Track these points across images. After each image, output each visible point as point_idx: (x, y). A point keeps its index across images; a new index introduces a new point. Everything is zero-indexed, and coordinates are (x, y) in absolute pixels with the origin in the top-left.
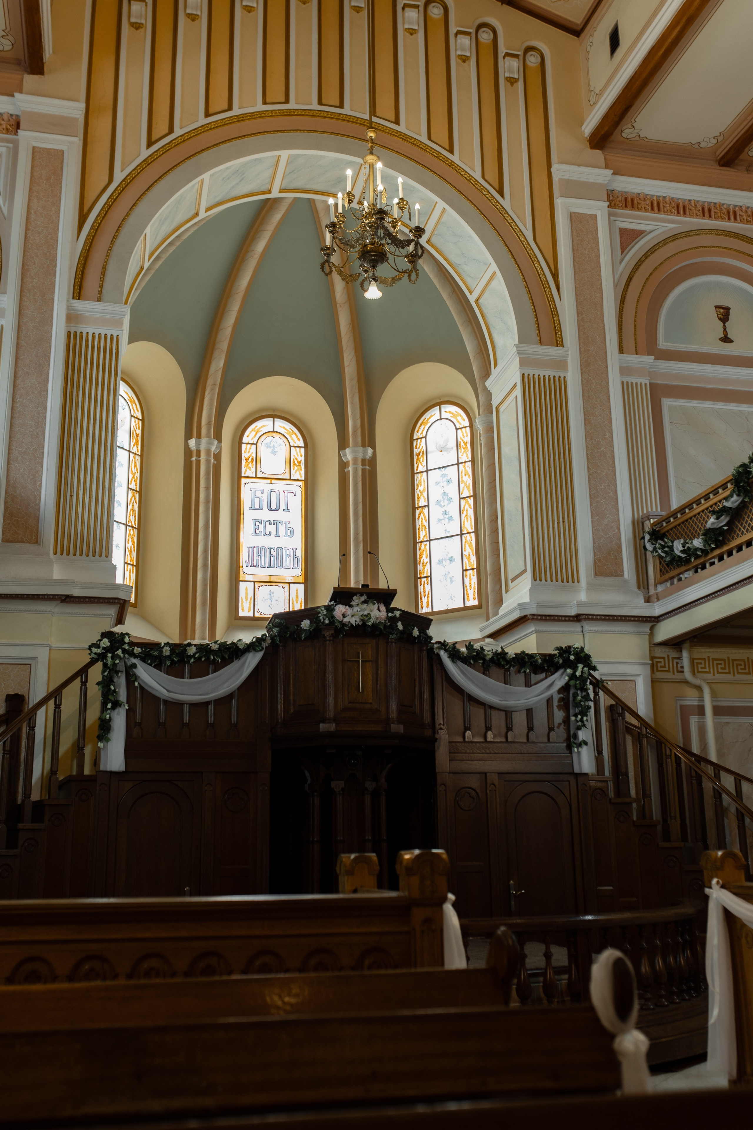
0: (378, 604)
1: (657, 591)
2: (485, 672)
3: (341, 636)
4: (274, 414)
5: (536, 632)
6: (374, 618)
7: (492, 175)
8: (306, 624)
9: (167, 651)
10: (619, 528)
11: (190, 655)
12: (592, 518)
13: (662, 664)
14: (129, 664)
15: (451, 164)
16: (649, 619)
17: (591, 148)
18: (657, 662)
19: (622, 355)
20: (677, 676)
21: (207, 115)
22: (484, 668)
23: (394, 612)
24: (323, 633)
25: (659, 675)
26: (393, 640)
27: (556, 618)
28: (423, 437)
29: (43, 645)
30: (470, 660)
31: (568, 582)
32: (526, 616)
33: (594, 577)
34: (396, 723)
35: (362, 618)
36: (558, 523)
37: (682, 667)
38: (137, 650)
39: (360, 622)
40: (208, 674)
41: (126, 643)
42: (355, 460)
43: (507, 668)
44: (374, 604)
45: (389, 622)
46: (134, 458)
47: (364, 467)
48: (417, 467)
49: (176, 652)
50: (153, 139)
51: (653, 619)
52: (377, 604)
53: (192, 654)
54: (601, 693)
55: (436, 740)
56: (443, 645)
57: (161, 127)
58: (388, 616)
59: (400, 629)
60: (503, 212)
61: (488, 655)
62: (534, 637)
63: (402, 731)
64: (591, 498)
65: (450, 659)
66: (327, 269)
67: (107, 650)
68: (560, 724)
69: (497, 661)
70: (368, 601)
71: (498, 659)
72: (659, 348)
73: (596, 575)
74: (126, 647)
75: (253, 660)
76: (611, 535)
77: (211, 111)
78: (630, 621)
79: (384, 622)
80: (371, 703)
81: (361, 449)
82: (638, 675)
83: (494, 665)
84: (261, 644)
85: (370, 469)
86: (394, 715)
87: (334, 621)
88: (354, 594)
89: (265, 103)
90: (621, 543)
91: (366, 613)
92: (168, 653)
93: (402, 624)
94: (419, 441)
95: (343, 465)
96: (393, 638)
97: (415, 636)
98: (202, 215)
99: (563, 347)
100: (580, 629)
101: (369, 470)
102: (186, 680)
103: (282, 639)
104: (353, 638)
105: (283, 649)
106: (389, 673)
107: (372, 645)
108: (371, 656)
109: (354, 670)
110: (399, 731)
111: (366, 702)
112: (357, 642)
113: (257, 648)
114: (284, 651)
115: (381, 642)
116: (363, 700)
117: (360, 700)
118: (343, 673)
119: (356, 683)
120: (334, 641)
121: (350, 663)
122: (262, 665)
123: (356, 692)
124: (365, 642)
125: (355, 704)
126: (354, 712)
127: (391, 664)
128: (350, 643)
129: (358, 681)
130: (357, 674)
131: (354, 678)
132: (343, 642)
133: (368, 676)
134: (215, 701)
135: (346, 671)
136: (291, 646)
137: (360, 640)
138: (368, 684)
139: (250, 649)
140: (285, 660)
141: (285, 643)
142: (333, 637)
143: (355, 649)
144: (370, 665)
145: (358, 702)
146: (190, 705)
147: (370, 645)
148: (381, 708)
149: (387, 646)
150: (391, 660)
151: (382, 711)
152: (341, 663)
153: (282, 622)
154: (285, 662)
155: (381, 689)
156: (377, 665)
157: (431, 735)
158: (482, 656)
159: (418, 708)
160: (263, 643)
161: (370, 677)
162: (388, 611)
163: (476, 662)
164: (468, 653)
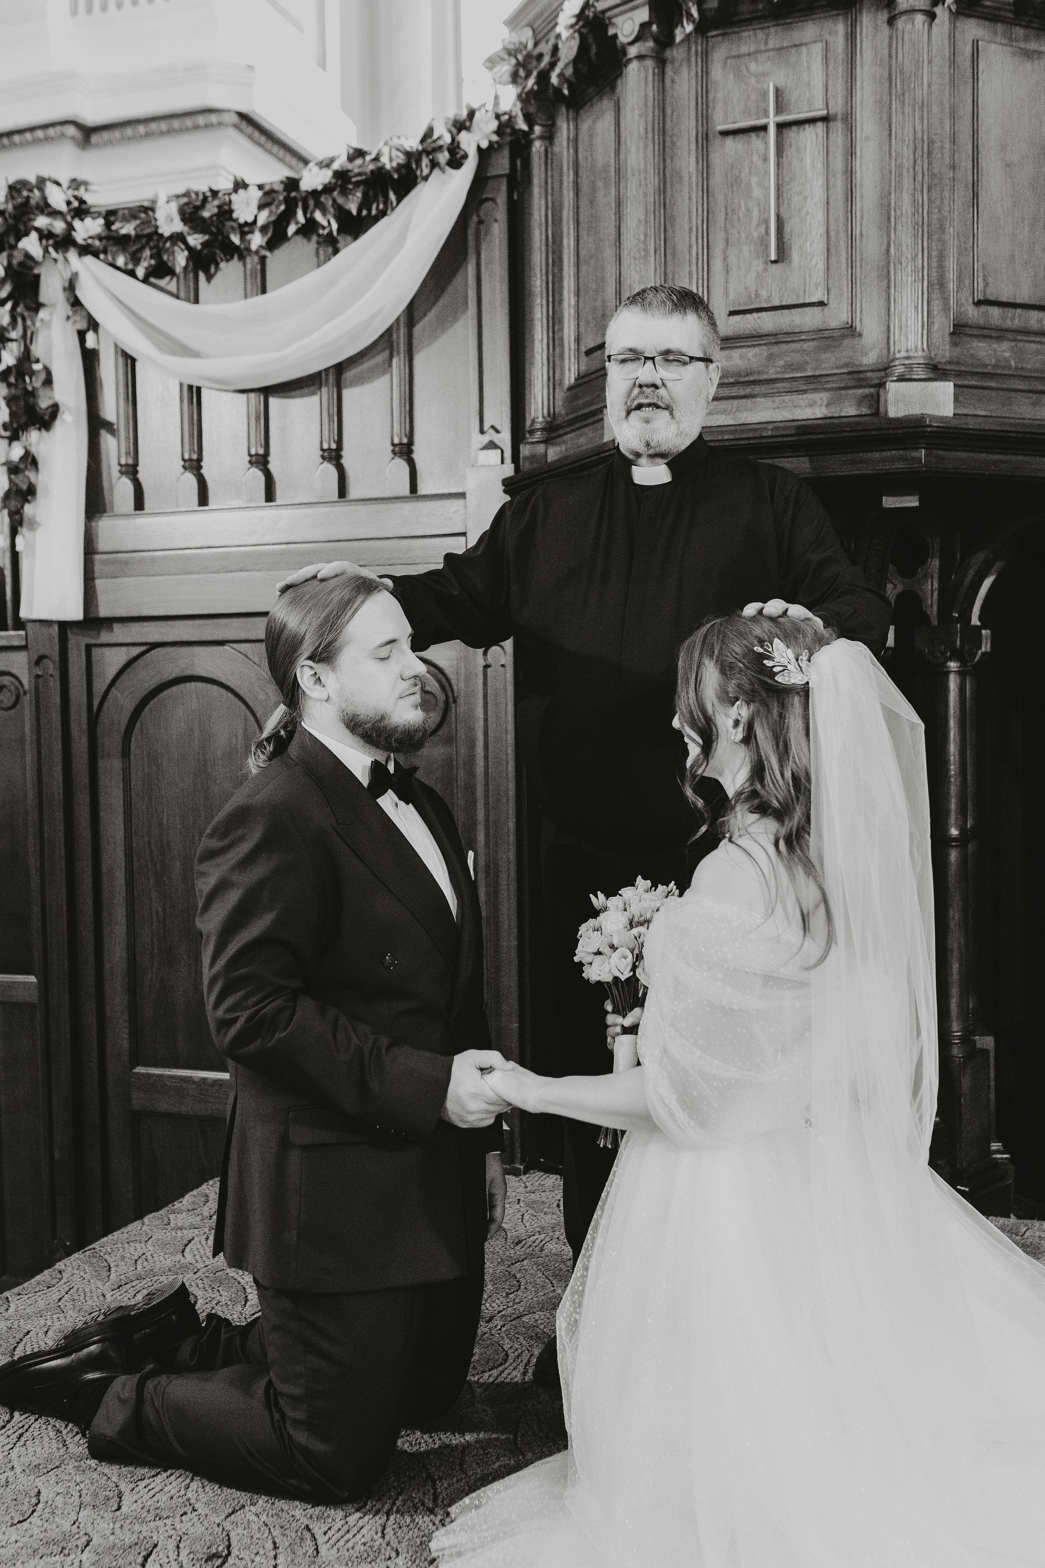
3: (689, 28)
8: (567, 15)
9: (169, 222)
11: (246, 224)
14: (67, 275)
24: (611, 32)
34: (920, 375)
38: (89, 229)
49: (198, 219)
53: (250, 219)
63: (948, 410)
74: (51, 226)
75: (436, 207)
80: (821, 304)
84: (455, 144)
86: (910, 346)
103: (532, 109)
104: (746, 34)
105: (543, 148)
106: (893, 163)
107: (827, 50)
108: (819, 103)
109: (747, 170)
110: (930, 411)
111: (801, 301)
112: (763, 48)
113: (443, 157)
114: (550, 156)
115: (861, 22)
116: (786, 295)
117: (773, 293)
118: (707, 191)
119: (753, 225)
120: (661, 62)
121: (729, 141)
122: (480, 222)
123: (755, 262)
124: (797, 42)
125: (755, 315)
126: (744, 350)
127: (903, 113)
128: (734, 57)
129: (766, 215)
130: (760, 184)
131: (750, 204)
132: (706, 56)
133: (808, 187)
134: (340, 369)
135: (717, 180)
136: (564, 129)
137: (776, 37)
138: (808, 224)
139: (422, 171)
140: (550, 191)
141: (550, 123)
142: (656, 40)
143: (752, 80)
144: (814, 137)
145: (765, 305)
146: (267, 392)
147: (818, 48)
148: (861, 321)
149: (891, 38)
150: (903, 94)
151: (865, 333)
152: (693, 147)
153: (523, 40)
154: (550, 198)
155: (861, 235)
156: (850, 129)
160: (463, 137)
161: (816, 189)
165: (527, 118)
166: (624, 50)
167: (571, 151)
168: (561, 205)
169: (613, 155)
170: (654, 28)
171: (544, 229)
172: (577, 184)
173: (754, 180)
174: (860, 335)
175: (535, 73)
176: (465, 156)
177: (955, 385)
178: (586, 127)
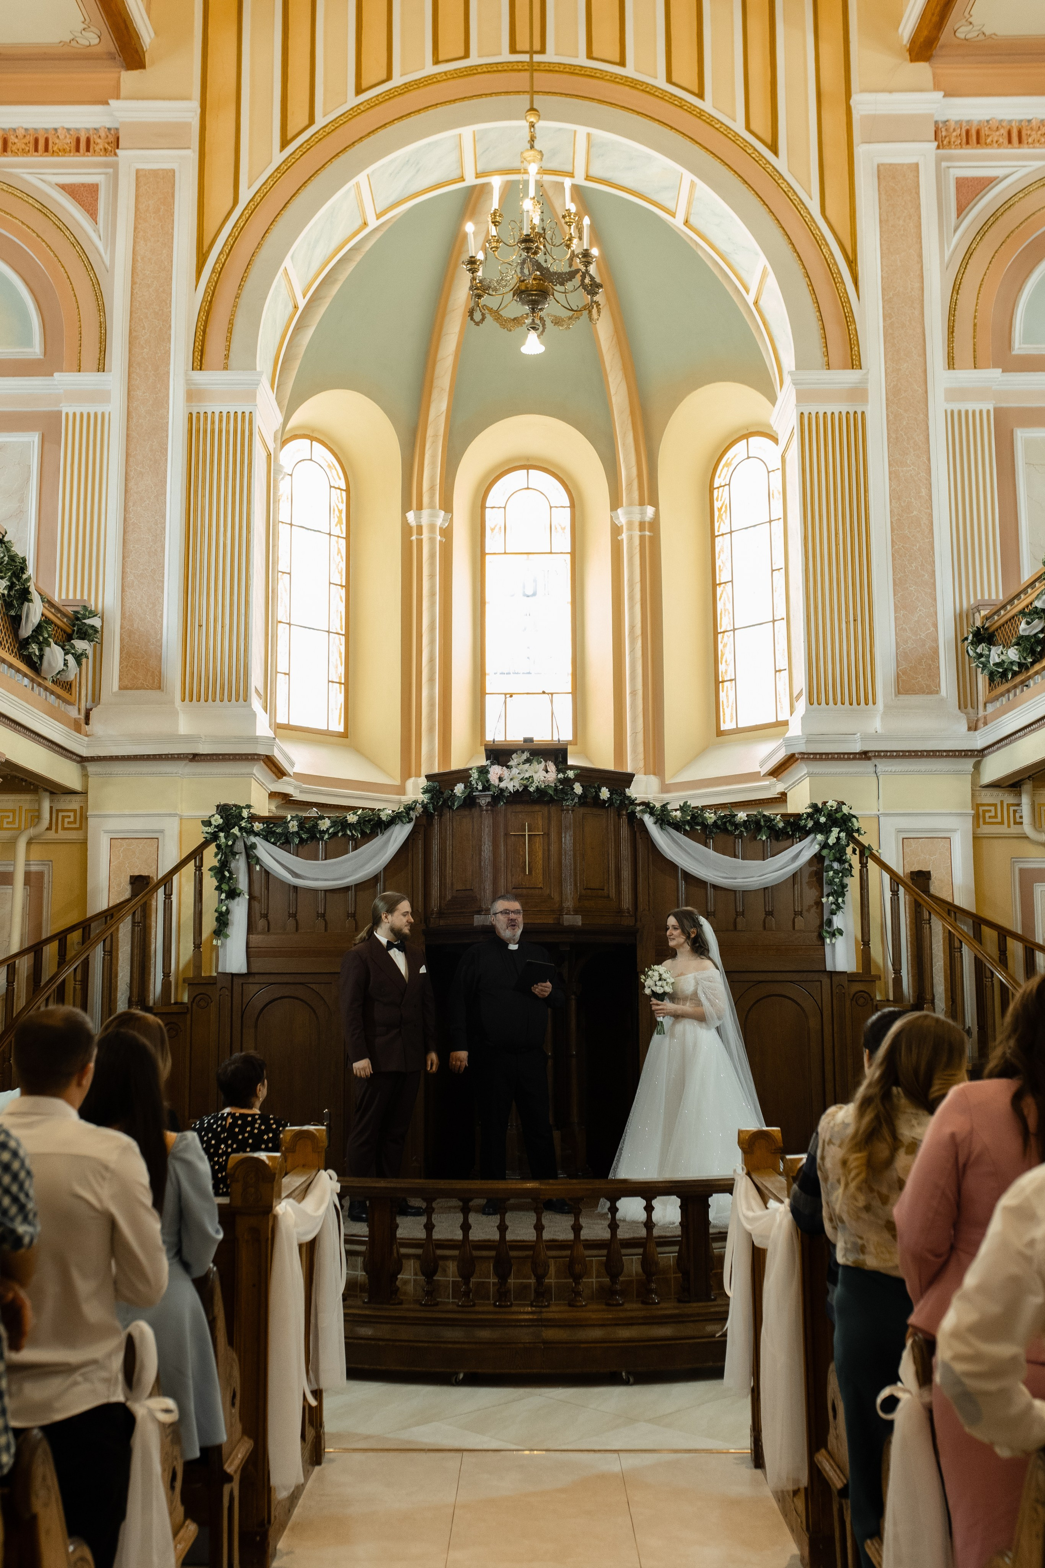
0: (546, 763)
1: (986, 713)
3: (503, 804)
4: (528, 464)
5: (810, 774)
6: (538, 780)
7: (760, 124)
8: (459, 789)
9: (293, 826)
10: (936, 626)
11: (323, 830)
12: (895, 612)
13: (993, 814)
14: (249, 843)
15: (700, 114)
16: (969, 753)
17: (912, 61)
18: (984, 812)
19: (951, 371)
20: (1014, 830)
21: (359, 91)
23: (568, 770)
24: (478, 801)
25: (986, 829)
26: (571, 807)
27: (836, 756)
28: (726, 485)
29: (170, 815)
30: (685, 825)
31: (859, 704)
32: (793, 755)
33: (896, 696)
34: (572, 913)
35: (523, 782)
36: (847, 623)
37: (1021, 817)
38: (258, 826)
39: (520, 787)
40: (347, 852)
41: (244, 818)
42: (630, 524)
43: (737, 835)
44: (541, 762)
45: (560, 785)
46: (337, 542)
47: (643, 533)
48: (719, 527)
49: (305, 827)
50: (289, 137)
51: (976, 753)
52: (544, 762)
54: (871, 865)
55: (637, 930)
56: (648, 807)
57: (298, 119)
58: (558, 775)
59: (578, 792)
60: (775, 176)
61: (710, 818)
62: (807, 782)
63: (580, 924)
64: (895, 584)
65: (658, 824)
66: (477, 316)
67: (220, 828)
68: (810, 907)
69: (723, 826)
70: (532, 760)
72: (1014, 353)
73: (899, 692)
74: (243, 824)
75: (400, 834)
76: (923, 636)
77: (365, 84)
78: (942, 756)
79: (553, 785)
80: (541, 888)
81: (637, 509)
82: (954, 831)
83: (718, 831)
84: (408, 814)
85: (652, 534)
86: (569, 904)
87: (490, 785)
88: (514, 751)
89: (436, 62)
90: (938, 646)
91: (527, 775)
92: (296, 829)
93: (581, 786)
94: (721, 489)
95: (616, 530)
96: (570, 805)
97: (604, 799)
98: (373, 223)
99: (861, 368)
100: (872, 769)
101: (650, 537)
102: (320, 862)
103: (436, 808)
104: (519, 809)
105: (438, 817)
106: (563, 851)
107: (542, 813)
108: (541, 829)
109: (518, 846)
110: (575, 924)
111: (535, 887)
112: (524, 811)
113: (405, 818)
114: (441, 823)
115: (553, 812)
116: (530, 885)
117: (526, 884)
118: (507, 852)
119: (521, 863)
120: (492, 810)
121: (514, 838)
122: (413, 839)
123: (521, 874)
124: (534, 811)
127: (566, 837)
128: (515, 812)
129: (525, 861)
130: (523, 851)
131: (521, 856)
132: (506, 811)
133: (537, 854)
134: (356, 885)
135: (510, 848)
136: (448, 815)
137: (528, 809)
138: (537, 865)
139: (395, 822)
140: (440, 833)
141: (442, 812)
142: (492, 806)
143: (520, 820)
144: (539, 841)
145: (524, 887)
146: (326, 891)
148: (554, 895)
149: (562, 815)
150: (566, 833)
151: (556, 899)
152: (504, 839)
153: (434, 785)
154: (441, 836)
155: (553, 870)
156: (549, 839)
157: (632, 924)
158: (700, 820)
159: (614, 891)
160: (411, 812)
161: (540, 854)
162: (559, 771)
163: (692, 827)
164: (682, 817)
165: (434, 809)
166: (480, 806)
167: (451, 822)
169: (471, 831)
170: (492, 803)
171: (438, 845)
172: (453, 834)
173: (521, 849)
174: (554, 899)
175: (441, 799)
176: (412, 818)
177: (583, 915)
178: (458, 818)
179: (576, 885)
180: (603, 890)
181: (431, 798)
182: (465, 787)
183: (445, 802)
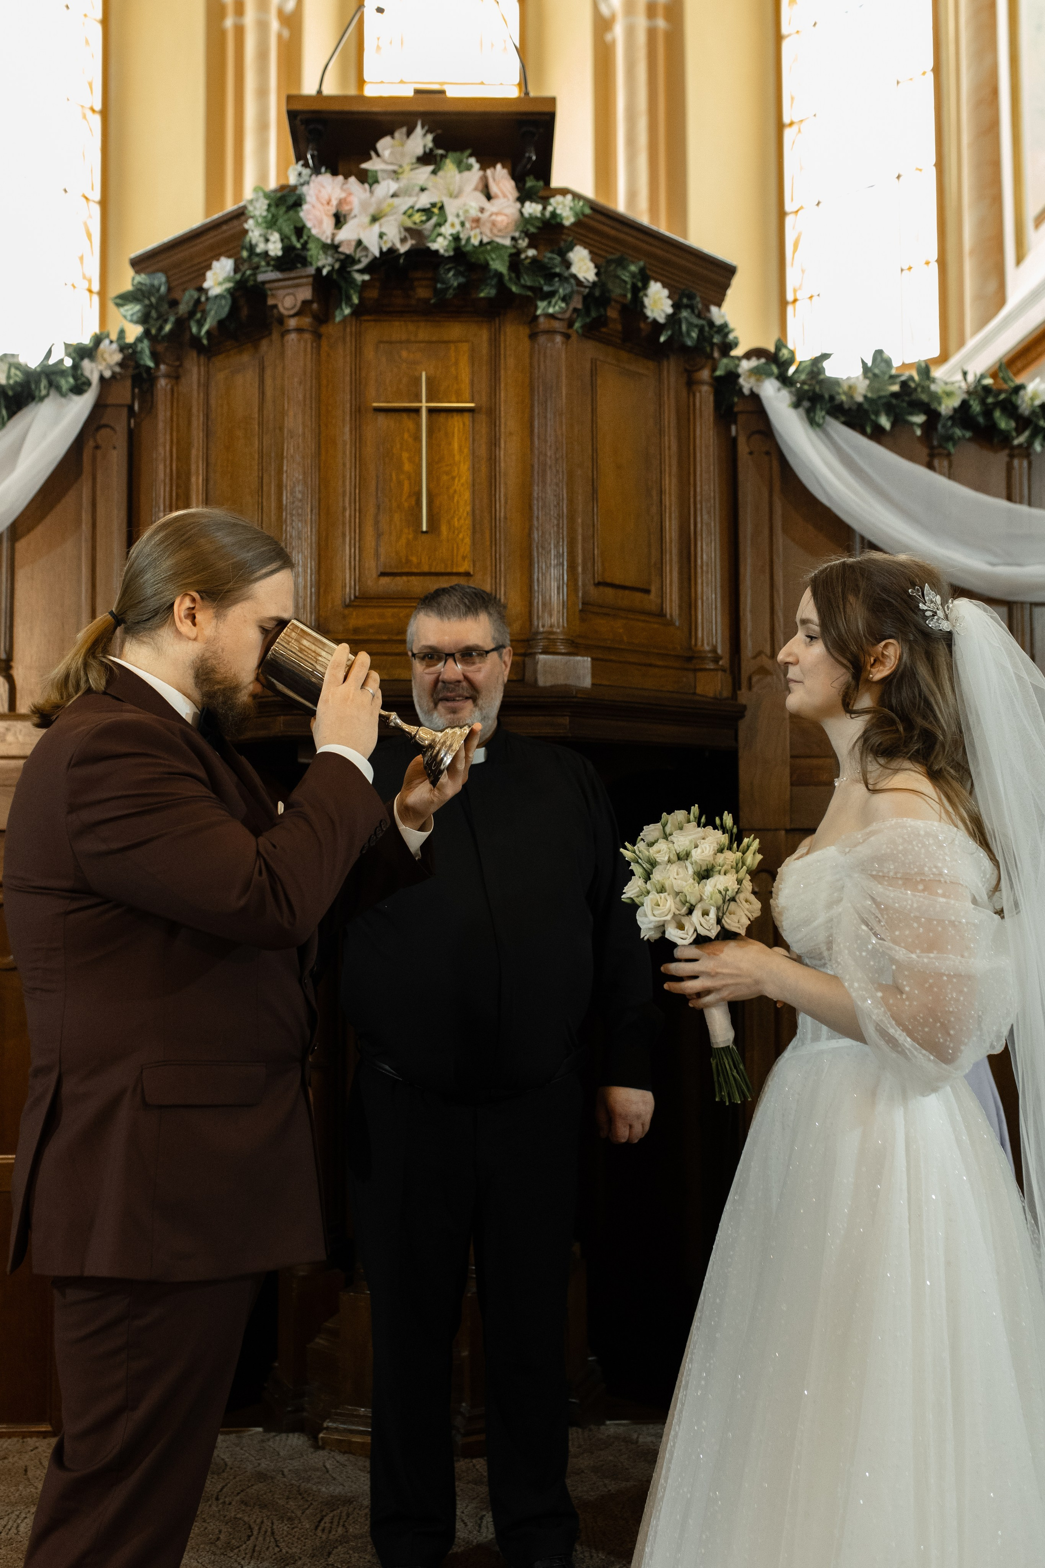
0: (483, 168)
2: (936, 462)
3: (347, 311)
6: (457, 222)
8: (217, 275)
22: (931, 448)
23: (552, 201)
24: (270, 302)
26: (557, 325)
30: (877, 414)
34: (562, 648)
35: (409, 223)
39: (403, 240)
42: (629, 7)
43: (1020, 446)
44: (469, 168)
45: (530, 246)
48: (789, 19)
52: (476, 166)
55: (741, 711)
56: (774, 363)
58: (521, 213)
59: (581, 276)
61: (949, 394)
63: (587, 682)
65: (801, 410)
69: (981, 420)
70: (443, 157)
71: (988, 412)
75: (52, 430)
79: (507, 242)
80: (467, 574)
83: (968, 434)
84: (76, 369)
86: (554, 619)
87: (305, 246)
88: (384, 127)
91: (424, 201)
93: (592, 260)
95: (601, 25)
96: (552, 316)
97: (655, 321)
103: (160, 348)
104: (397, 323)
105: (169, 387)
106: (536, 460)
107: (473, 350)
108: (467, 394)
109: (398, 446)
110: (572, 682)
111: (449, 570)
112: (413, 338)
113: (66, 383)
114: (175, 394)
115: (505, 333)
116: (434, 564)
117: (423, 560)
118: (359, 460)
119: (405, 497)
120: (318, 336)
121: (381, 418)
122: (97, 447)
123: (406, 530)
124: (446, 338)
125: (405, 578)
126: (396, 610)
127: (546, 417)
128: (387, 342)
129: (417, 489)
130: (410, 460)
131: (402, 477)
132: (358, 336)
133: (456, 469)
135: (369, 450)
136: (194, 371)
137: (424, 332)
138: (455, 500)
139: (40, 391)
140: (175, 428)
141: (177, 363)
142: (316, 317)
143: (404, 366)
144: (461, 426)
145: (415, 570)
147: (465, 347)
148: (505, 594)
149: (532, 349)
150: (546, 402)
151: (509, 606)
152: (348, 418)
153: (156, 283)
154: (175, 434)
155: (505, 518)
156: (492, 423)
157: (726, 694)
158: (924, 397)
159: (675, 597)
160: (86, 364)
161: (463, 471)
162: (524, 196)
163: (898, 421)
164: (870, 387)
165: (154, 355)
166: (281, 320)
167: (202, 395)
168: (190, 445)
169: (256, 410)
170: (315, 306)
171: (168, 462)
172: (207, 426)
173: (405, 455)
174: (505, 607)
175: (172, 319)
176: (88, 383)
177: (593, 659)
178: (221, 376)
179: (572, 568)
180: (647, 591)
181: (144, 319)
182: (236, 270)
183: (181, 324)
